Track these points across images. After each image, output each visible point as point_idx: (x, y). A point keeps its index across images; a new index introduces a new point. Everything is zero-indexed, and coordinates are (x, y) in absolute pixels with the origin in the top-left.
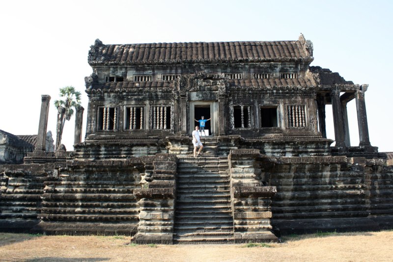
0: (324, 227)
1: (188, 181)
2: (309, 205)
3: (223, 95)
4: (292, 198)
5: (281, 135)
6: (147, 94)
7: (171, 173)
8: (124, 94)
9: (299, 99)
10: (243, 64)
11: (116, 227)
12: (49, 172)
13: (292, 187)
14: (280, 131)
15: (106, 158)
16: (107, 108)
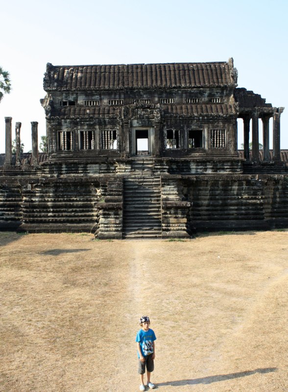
0: (230, 226)
1: (131, 195)
2: (221, 210)
3: (158, 123)
4: (208, 205)
5: (204, 154)
6: (97, 120)
7: (120, 191)
8: (78, 120)
9: (221, 124)
10: (176, 90)
11: (79, 226)
12: (25, 186)
13: (208, 197)
14: (204, 151)
15: (67, 173)
16: (64, 132)
